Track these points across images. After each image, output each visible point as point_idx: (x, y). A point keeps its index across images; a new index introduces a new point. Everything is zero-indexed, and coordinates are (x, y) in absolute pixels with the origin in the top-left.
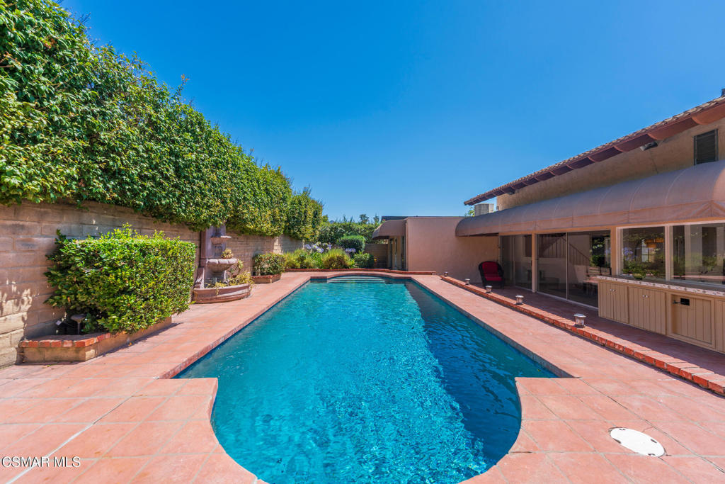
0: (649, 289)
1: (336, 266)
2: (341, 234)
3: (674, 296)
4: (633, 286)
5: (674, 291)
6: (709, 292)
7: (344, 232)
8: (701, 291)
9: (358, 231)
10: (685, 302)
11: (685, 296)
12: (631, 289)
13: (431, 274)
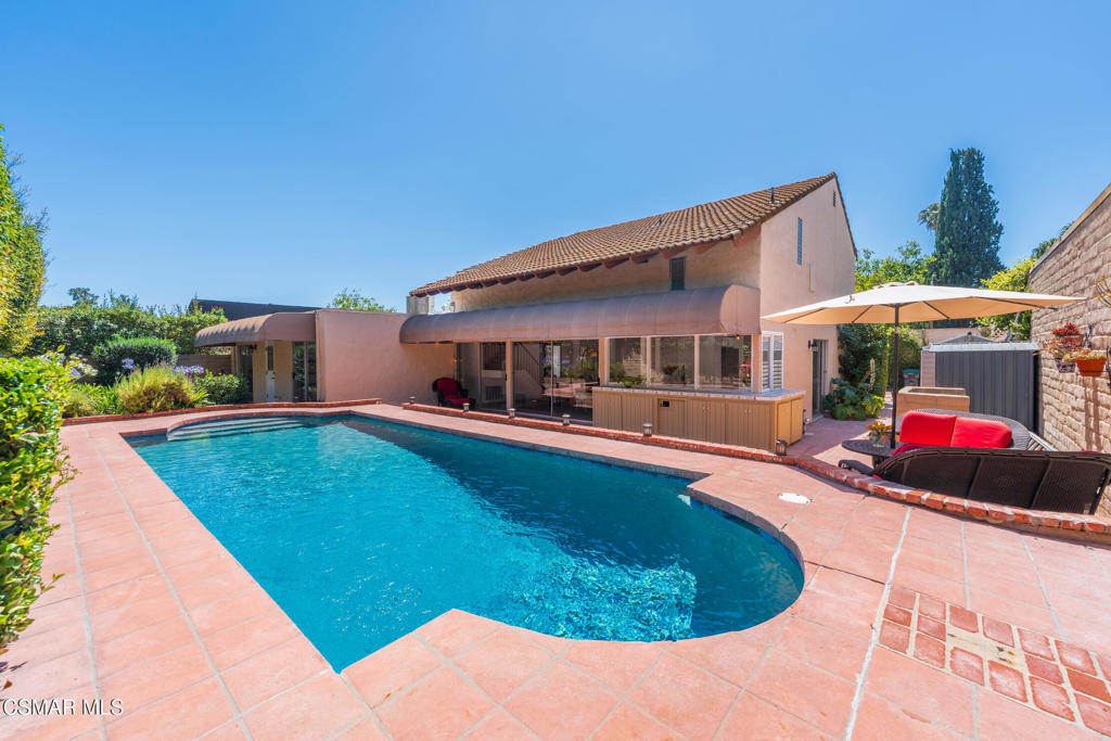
0: (637, 395)
1: (162, 405)
2: (106, 334)
3: (659, 400)
4: (625, 393)
5: (660, 395)
6: (685, 394)
7: (114, 331)
8: (679, 393)
9: (152, 328)
10: (666, 404)
11: (666, 399)
12: (624, 397)
13: (374, 402)
